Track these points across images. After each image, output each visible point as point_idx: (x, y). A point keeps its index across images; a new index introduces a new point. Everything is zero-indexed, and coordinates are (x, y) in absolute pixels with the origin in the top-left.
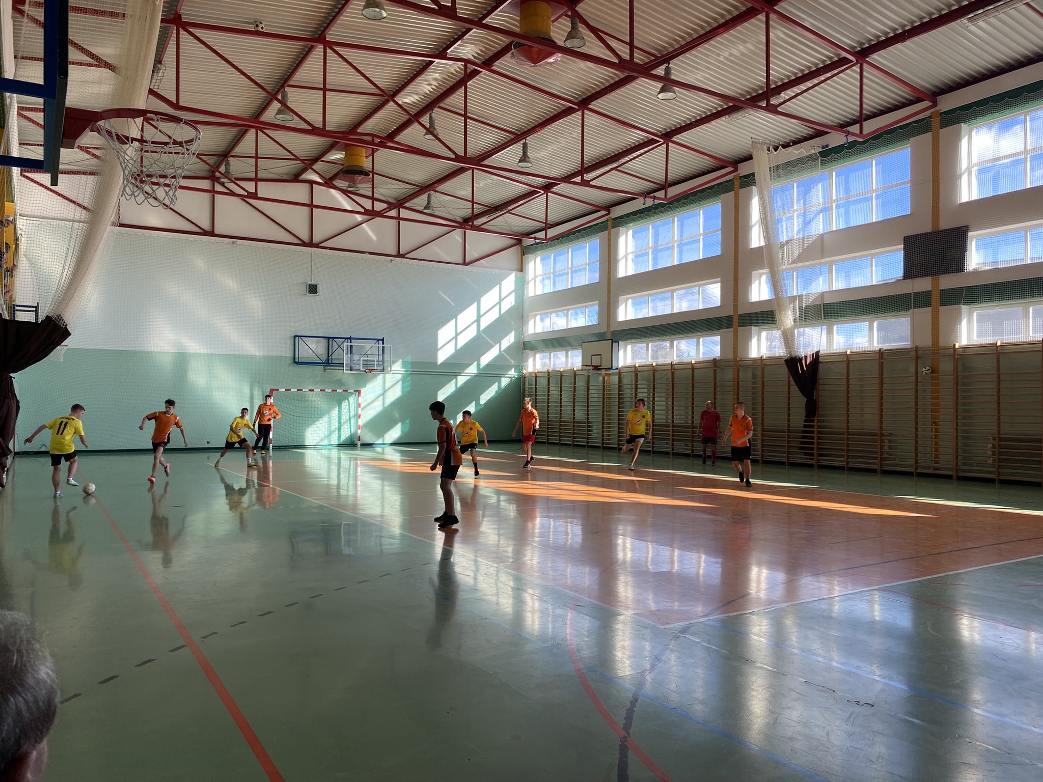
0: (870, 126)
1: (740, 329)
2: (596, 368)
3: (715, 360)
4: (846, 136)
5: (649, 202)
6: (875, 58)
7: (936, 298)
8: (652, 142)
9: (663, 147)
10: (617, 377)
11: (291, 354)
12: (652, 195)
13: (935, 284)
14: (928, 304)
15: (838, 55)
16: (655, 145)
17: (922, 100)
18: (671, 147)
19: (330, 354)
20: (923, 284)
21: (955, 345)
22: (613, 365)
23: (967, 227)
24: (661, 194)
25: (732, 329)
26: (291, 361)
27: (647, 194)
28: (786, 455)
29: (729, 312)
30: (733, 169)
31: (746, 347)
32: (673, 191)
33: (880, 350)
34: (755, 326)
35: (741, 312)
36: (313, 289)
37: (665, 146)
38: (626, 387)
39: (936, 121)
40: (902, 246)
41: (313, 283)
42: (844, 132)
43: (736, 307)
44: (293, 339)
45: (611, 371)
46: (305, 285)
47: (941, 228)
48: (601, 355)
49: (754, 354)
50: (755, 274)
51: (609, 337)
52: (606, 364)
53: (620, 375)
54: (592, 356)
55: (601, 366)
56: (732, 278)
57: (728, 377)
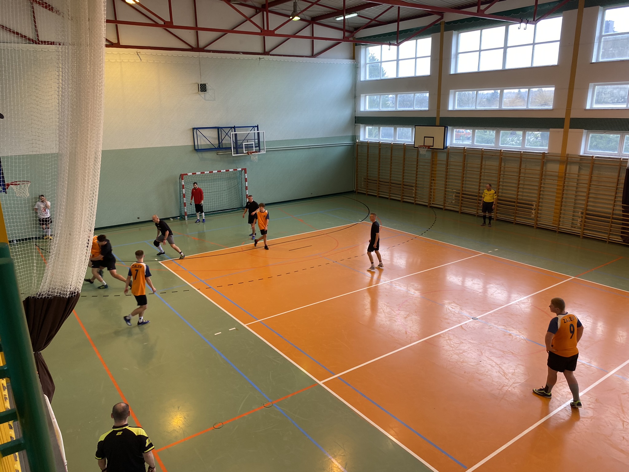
1: (570, 130)
2: (427, 148)
3: (544, 153)
11: (191, 143)
19: (220, 141)
22: (446, 146)
25: (563, 129)
26: (192, 148)
29: (561, 115)
34: (587, 130)
35: (574, 116)
36: (203, 88)
41: (202, 83)
43: (568, 111)
44: (192, 131)
46: (197, 85)
48: (433, 137)
49: (582, 153)
50: (591, 85)
51: (438, 123)
52: (438, 145)
53: (448, 154)
54: (425, 137)
55: (433, 146)
56: (567, 86)
57: (553, 168)
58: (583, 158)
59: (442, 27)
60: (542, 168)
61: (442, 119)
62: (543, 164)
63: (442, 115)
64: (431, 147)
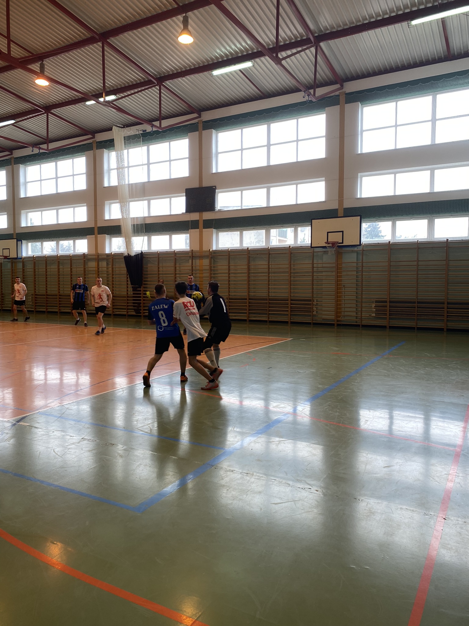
0: (165, 123)
1: (98, 235)
2: (6, 257)
3: (84, 254)
4: (152, 127)
5: (36, 151)
6: (168, 83)
7: (201, 224)
8: (36, 111)
9: (45, 115)
10: (22, 264)
12: (38, 146)
13: (201, 217)
14: (197, 227)
15: (147, 78)
16: (39, 113)
17: (194, 113)
18: (50, 116)
20: (195, 216)
21: (210, 250)
22: (18, 256)
23: (215, 186)
24: (44, 146)
25: (94, 235)
27: (35, 145)
28: (126, 310)
29: (92, 225)
30: (92, 136)
31: (104, 248)
32: (52, 146)
33: (174, 251)
34: (107, 235)
35: (99, 225)
37: (46, 114)
38: (28, 270)
39: (200, 126)
40: (185, 194)
42: (150, 124)
43: (96, 221)
45: (18, 260)
47: (204, 186)
48: (9, 249)
49: (107, 251)
50: (107, 203)
51: (15, 237)
52: (13, 255)
53: (23, 262)
54: (3, 249)
55: (9, 256)
56: (93, 204)
57: (92, 265)
58: (108, 255)
59: (13, 160)
60: (84, 266)
61: (17, 234)
62: (85, 263)
63: (18, 231)
64: (8, 257)
